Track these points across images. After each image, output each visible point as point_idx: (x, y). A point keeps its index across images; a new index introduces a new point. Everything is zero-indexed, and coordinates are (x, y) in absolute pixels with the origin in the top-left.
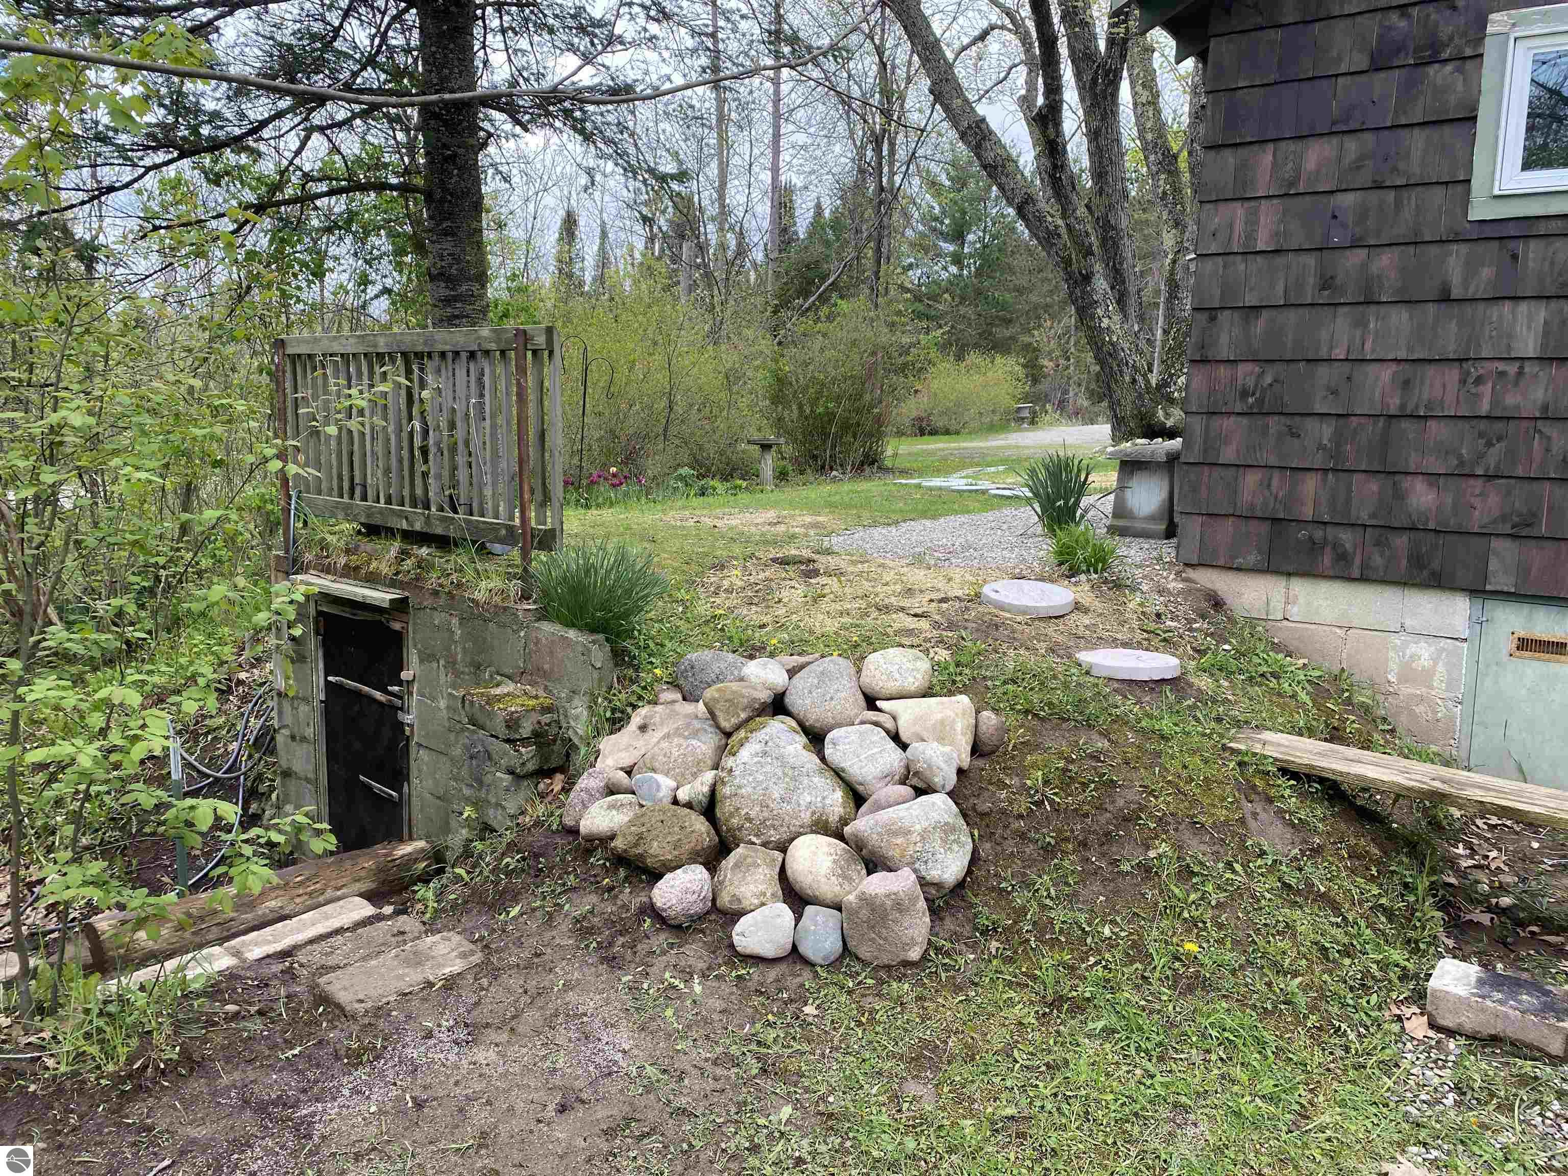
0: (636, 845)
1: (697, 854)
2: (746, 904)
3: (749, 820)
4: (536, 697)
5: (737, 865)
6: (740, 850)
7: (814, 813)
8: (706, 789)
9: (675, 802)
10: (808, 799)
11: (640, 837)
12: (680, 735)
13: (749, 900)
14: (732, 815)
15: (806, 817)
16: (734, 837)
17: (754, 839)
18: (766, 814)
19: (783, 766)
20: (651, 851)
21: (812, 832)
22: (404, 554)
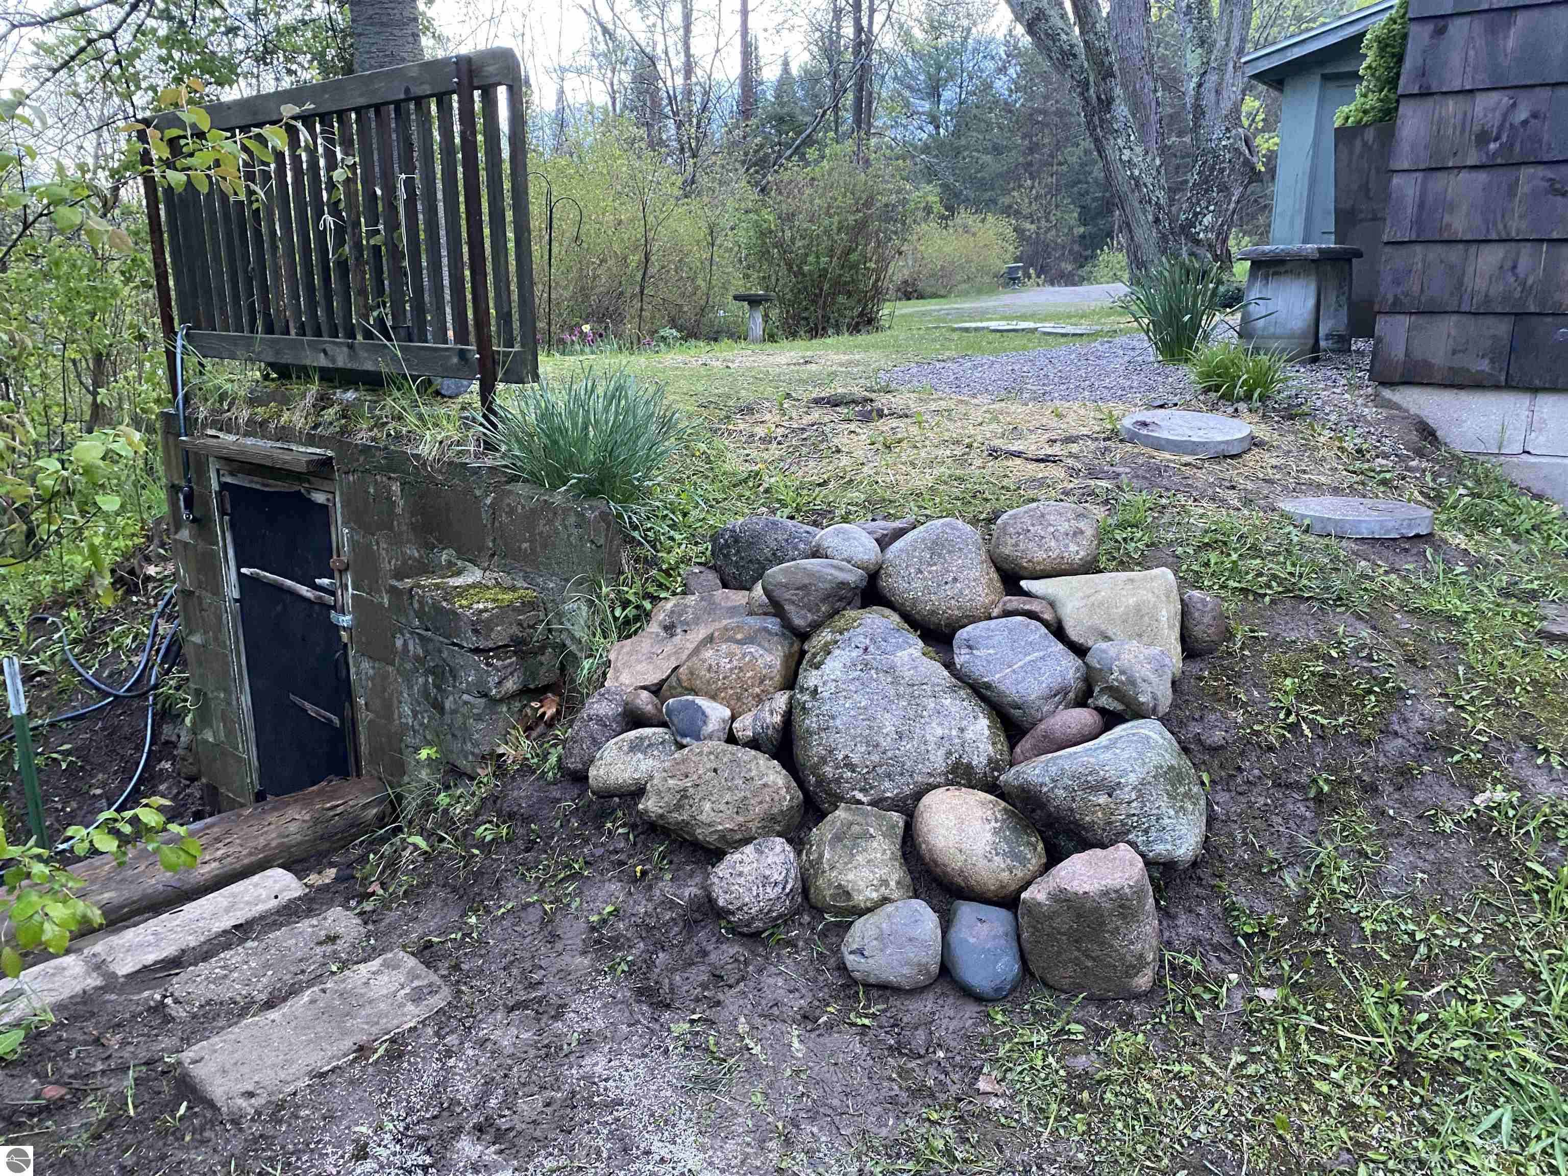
0: (679, 807)
1: (773, 819)
2: (860, 899)
3: (852, 767)
4: (513, 589)
5: (838, 838)
6: (841, 814)
7: (949, 753)
8: (777, 719)
9: (731, 739)
10: (939, 732)
11: (684, 794)
12: (731, 640)
13: (865, 895)
14: (823, 760)
15: (938, 761)
16: (829, 793)
17: (860, 796)
18: (875, 758)
19: (895, 682)
20: (703, 817)
21: (951, 783)
22: (323, 402)
